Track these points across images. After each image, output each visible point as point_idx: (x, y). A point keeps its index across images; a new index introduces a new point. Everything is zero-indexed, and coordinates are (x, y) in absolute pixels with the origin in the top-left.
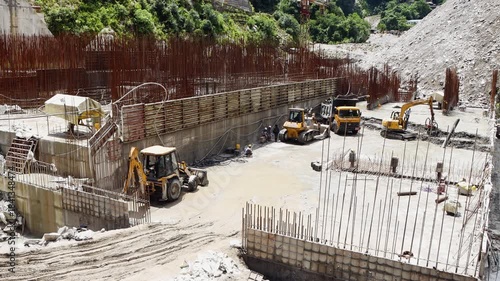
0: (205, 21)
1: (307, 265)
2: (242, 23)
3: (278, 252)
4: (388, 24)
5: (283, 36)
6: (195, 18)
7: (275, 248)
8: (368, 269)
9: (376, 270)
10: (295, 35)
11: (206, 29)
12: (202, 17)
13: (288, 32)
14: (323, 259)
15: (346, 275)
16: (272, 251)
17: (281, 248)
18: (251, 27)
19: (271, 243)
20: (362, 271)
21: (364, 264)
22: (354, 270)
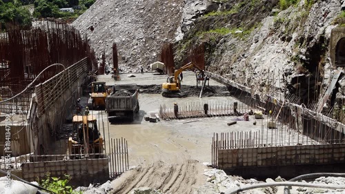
1: (260, 163)
3: (240, 161)
4: (42, 12)
7: (238, 159)
8: (297, 155)
9: (301, 154)
14: (269, 156)
15: (284, 162)
16: (236, 161)
17: (242, 157)
19: (235, 156)
20: (294, 156)
21: (294, 152)
22: (289, 157)
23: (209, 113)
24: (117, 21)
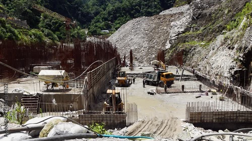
0: (9, 34)
1: (214, 121)
2: (26, 35)
3: (203, 119)
4: (92, 33)
5: (47, 40)
6: (4, 32)
7: (201, 118)
8: (237, 116)
9: (239, 116)
10: (53, 39)
11: (10, 38)
12: (7, 32)
13: (50, 38)
14: (220, 117)
15: (229, 120)
16: (200, 119)
17: (204, 117)
18: (31, 36)
19: (200, 116)
20: (235, 117)
22: (232, 118)
23: (185, 90)
24: (133, 37)
